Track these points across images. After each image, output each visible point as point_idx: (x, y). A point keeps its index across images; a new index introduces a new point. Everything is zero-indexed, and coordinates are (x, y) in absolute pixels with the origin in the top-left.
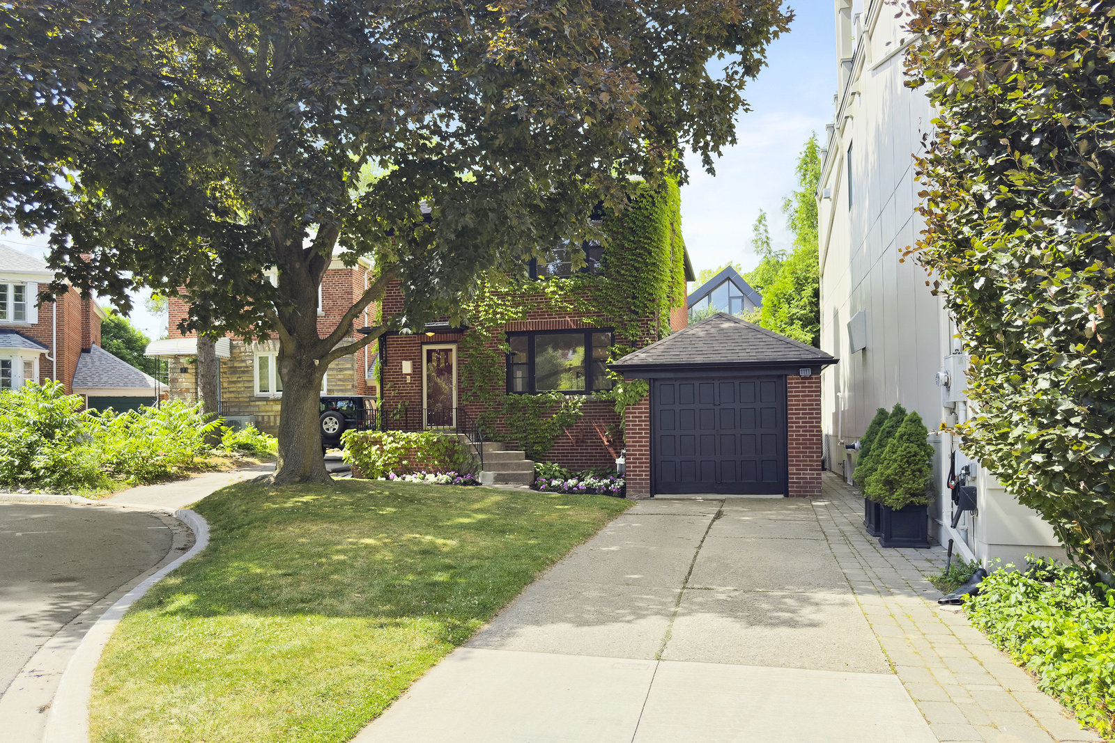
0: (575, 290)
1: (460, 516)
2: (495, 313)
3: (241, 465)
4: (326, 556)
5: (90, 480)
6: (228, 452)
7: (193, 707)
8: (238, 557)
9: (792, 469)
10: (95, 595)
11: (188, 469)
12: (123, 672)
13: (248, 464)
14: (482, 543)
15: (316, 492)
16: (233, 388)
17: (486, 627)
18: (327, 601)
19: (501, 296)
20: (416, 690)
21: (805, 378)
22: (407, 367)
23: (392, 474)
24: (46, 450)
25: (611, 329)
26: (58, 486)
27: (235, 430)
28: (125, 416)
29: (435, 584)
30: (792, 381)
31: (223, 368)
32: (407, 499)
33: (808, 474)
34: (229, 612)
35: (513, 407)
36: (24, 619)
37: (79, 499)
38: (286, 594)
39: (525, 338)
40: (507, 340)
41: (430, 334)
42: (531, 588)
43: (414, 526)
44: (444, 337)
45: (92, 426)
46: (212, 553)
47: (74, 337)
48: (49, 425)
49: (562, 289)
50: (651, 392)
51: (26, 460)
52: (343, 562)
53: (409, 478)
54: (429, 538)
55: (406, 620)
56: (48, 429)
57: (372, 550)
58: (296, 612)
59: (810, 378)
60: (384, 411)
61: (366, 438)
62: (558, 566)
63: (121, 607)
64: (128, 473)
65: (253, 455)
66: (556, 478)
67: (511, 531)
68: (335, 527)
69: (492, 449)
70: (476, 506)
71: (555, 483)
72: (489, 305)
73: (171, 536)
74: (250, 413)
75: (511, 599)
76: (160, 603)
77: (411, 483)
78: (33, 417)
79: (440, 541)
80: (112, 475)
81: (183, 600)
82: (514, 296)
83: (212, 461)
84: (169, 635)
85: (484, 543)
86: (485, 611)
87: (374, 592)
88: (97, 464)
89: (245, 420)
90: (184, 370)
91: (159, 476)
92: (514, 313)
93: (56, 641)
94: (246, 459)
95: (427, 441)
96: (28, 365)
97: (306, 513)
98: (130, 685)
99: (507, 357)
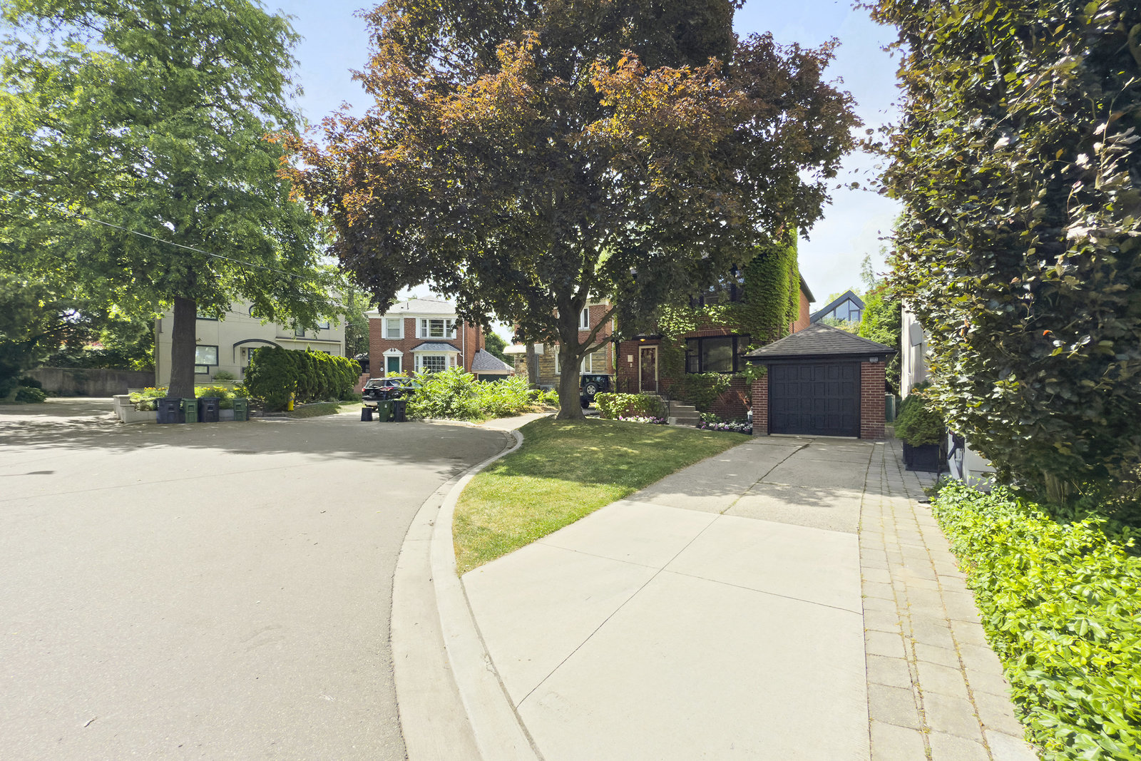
0: (727, 312)
1: (648, 439)
2: (679, 328)
3: (546, 410)
4: (571, 454)
5: (475, 415)
6: (540, 403)
7: (494, 510)
8: (531, 452)
9: (864, 421)
10: (469, 465)
11: (521, 411)
12: (470, 495)
13: (550, 409)
14: (652, 453)
15: (576, 424)
16: (545, 370)
17: (639, 492)
18: (564, 474)
19: (683, 317)
20: (594, 515)
21: (873, 363)
22: (630, 358)
23: (620, 417)
24: (457, 400)
25: (749, 335)
26: (462, 417)
27: (545, 392)
28: (492, 384)
29: (620, 470)
30: (865, 366)
31: (541, 360)
32: (622, 429)
33: (875, 424)
34: (520, 475)
35: (690, 380)
36: (440, 472)
37: (470, 424)
38: (547, 469)
39: (697, 341)
40: (686, 343)
41: (642, 340)
42: (671, 476)
43: (620, 443)
44: (650, 341)
45: (478, 387)
46: (521, 451)
47: (472, 345)
48: (458, 388)
49: (718, 312)
50: (770, 372)
51: (448, 404)
52: (578, 457)
53: (629, 419)
54: (625, 449)
55: (598, 485)
56: (457, 390)
57: (595, 452)
58: (549, 477)
59: (878, 363)
60: (618, 383)
61: (607, 397)
62: (690, 467)
63: (476, 470)
64: (493, 412)
65: (553, 405)
66: (712, 422)
67: (671, 448)
68: (580, 441)
69: (676, 405)
70: (659, 435)
71: (711, 425)
72: (676, 324)
73: (506, 442)
74: (554, 383)
75: (656, 480)
76: (492, 469)
77: (630, 422)
78: (452, 384)
79: (630, 451)
80: (485, 413)
81: (503, 469)
82: (690, 318)
83: (532, 407)
84: (492, 482)
85: (653, 453)
86: (640, 485)
87: (589, 471)
88: (478, 408)
89: (550, 386)
90: (522, 361)
91: (505, 414)
92: (690, 327)
93: (449, 482)
94: (549, 407)
95: (639, 399)
96: (452, 359)
97: (569, 434)
98: (472, 500)
99: (686, 352)
